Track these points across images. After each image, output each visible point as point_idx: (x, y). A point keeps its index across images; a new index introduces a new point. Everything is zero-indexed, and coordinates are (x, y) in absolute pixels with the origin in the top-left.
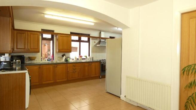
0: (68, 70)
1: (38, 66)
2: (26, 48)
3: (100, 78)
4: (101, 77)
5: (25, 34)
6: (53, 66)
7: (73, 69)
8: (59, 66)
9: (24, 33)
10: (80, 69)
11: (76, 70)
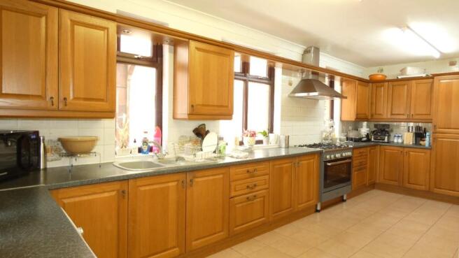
0: (233, 194)
1: (117, 186)
2: (49, 95)
3: (317, 211)
4: (319, 208)
5: (44, 19)
6: (178, 181)
7: (248, 187)
8: (200, 180)
9: (40, 16)
10: (266, 186)
11: (257, 188)
